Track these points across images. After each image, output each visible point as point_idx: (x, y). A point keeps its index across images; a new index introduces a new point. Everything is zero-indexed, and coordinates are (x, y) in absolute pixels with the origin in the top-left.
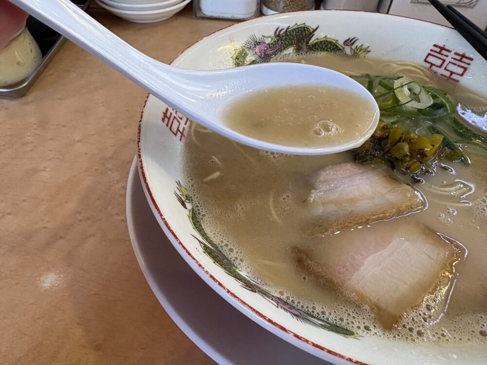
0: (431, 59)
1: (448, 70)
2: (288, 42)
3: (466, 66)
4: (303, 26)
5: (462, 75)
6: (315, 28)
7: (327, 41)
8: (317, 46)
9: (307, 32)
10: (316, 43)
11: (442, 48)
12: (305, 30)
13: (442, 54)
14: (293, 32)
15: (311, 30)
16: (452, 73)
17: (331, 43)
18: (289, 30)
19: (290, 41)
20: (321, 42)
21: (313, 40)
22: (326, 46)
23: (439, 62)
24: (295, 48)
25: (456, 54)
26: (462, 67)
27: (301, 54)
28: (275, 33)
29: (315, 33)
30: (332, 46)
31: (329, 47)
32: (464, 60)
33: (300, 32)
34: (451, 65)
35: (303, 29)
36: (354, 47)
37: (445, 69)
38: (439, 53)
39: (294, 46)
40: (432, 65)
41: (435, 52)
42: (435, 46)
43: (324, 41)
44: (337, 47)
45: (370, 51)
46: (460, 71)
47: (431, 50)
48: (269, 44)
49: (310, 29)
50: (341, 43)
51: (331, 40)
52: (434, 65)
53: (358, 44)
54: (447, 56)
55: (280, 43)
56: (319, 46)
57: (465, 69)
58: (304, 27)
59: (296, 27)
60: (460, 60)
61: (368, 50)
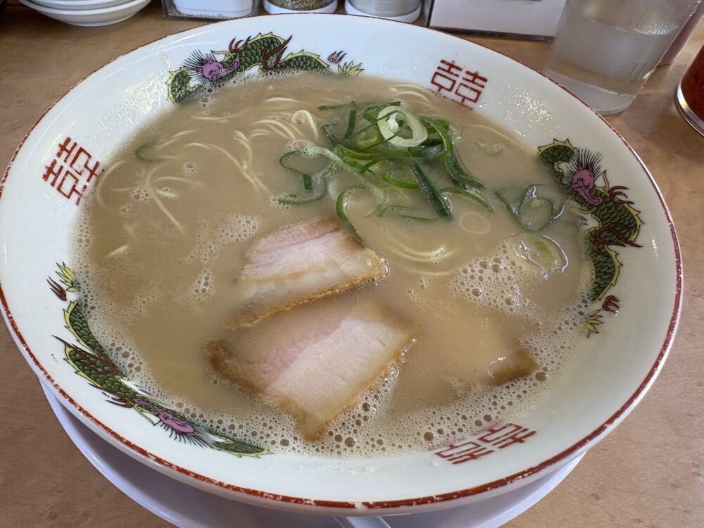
0: (439, 80)
1: (459, 95)
2: (250, 58)
3: (479, 88)
4: (270, 36)
5: (475, 101)
6: (286, 39)
7: (305, 56)
8: (292, 63)
9: (276, 44)
10: (291, 60)
11: (452, 66)
12: (272, 42)
13: (452, 73)
14: (256, 44)
15: (282, 42)
16: (464, 98)
17: (310, 58)
18: (249, 42)
19: (253, 57)
20: (297, 58)
21: (285, 56)
22: (304, 63)
23: (448, 84)
24: (262, 66)
25: (468, 73)
26: (475, 90)
27: (271, 74)
28: (230, 46)
29: (288, 45)
30: (312, 63)
31: (309, 64)
32: (477, 81)
33: (266, 44)
34: (462, 87)
35: (270, 41)
36: (342, 64)
37: (456, 93)
38: (448, 71)
39: (260, 64)
40: (441, 87)
41: (444, 70)
42: (443, 62)
43: (302, 56)
44: (319, 64)
45: (363, 70)
46: (473, 95)
47: (439, 68)
48: (221, 63)
49: (280, 39)
50: (324, 58)
51: (309, 55)
52: (443, 87)
53: (346, 60)
54: (457, 76)
55: (237, 60)
56: (295, 63)
57: (479, 93)
58: (270, 38)
59: (259, 37)
60: (473, 82)
61: (361, 68)
